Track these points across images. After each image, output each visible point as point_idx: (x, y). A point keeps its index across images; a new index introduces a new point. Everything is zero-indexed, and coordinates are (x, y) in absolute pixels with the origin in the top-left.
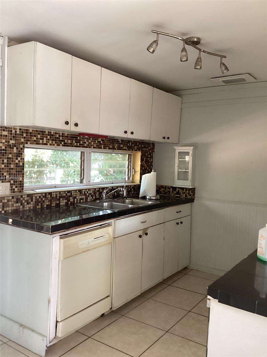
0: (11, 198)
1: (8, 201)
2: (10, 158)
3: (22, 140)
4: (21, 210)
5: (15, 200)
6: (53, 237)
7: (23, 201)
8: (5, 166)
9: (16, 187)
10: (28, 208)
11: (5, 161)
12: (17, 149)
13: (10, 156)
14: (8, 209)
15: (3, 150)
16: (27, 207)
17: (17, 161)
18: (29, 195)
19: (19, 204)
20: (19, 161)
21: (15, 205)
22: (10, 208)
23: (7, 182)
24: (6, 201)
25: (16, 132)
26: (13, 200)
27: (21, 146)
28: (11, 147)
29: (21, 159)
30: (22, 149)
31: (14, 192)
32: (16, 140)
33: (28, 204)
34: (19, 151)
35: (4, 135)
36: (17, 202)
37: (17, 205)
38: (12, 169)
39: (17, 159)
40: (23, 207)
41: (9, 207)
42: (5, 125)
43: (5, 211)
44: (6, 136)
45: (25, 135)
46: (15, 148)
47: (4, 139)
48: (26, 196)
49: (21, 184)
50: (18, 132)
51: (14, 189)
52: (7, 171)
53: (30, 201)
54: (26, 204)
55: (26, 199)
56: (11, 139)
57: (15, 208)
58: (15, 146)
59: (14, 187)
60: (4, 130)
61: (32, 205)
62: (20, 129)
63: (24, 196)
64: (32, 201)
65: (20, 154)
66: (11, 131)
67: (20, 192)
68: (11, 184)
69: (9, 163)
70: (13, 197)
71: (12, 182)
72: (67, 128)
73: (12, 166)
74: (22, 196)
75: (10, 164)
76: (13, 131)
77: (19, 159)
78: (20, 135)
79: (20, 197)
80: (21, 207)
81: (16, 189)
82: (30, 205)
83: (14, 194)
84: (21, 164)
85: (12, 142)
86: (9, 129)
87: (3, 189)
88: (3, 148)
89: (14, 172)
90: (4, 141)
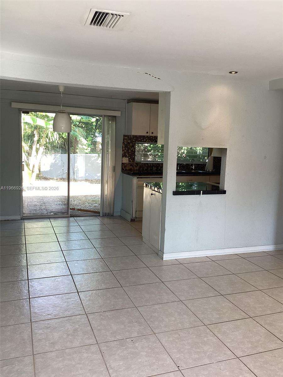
3: (134, 140)
7: (134, 166)
10: (136, 169)
11: (127, 149)
12: (132, 144)
13: (129, 147)
17: (132, 149)
18: (136, 164)
23: (127, 157)
24: (126, 165)
28: (129, 143)
30: (134, 144)
32: (131, 140)
33: (136, 167)
35: (126, 139)
36: (131, 166)
40: (134, 168)
41: (127, 167)
43: (126, 169)
45: (135, 138)
46: (131, 144)
49: (134, 159)
50: (132, 137)
52: (128, 153)
57: (130, 168)
59: (130, 160)
61: (138, 168)
62: (133, 136)
64: (138, 166)
65: (133, 146)
67: (133, 162)
68: (129, 159)
69: (128, 150)
70: (129, 164)
71: (129, 157)
72: (148, 135)
73: (130, 151)
74: (133, 164)
76: (130, 137)
77: (133, 148)
81: (131, 161)
83: (129, 163)
84: (134, 150)
85: (129, 141)
86: (128, 136)
87: (126, 160)
88: (126, 143)
89: (130, 153)
90: (126, 141)
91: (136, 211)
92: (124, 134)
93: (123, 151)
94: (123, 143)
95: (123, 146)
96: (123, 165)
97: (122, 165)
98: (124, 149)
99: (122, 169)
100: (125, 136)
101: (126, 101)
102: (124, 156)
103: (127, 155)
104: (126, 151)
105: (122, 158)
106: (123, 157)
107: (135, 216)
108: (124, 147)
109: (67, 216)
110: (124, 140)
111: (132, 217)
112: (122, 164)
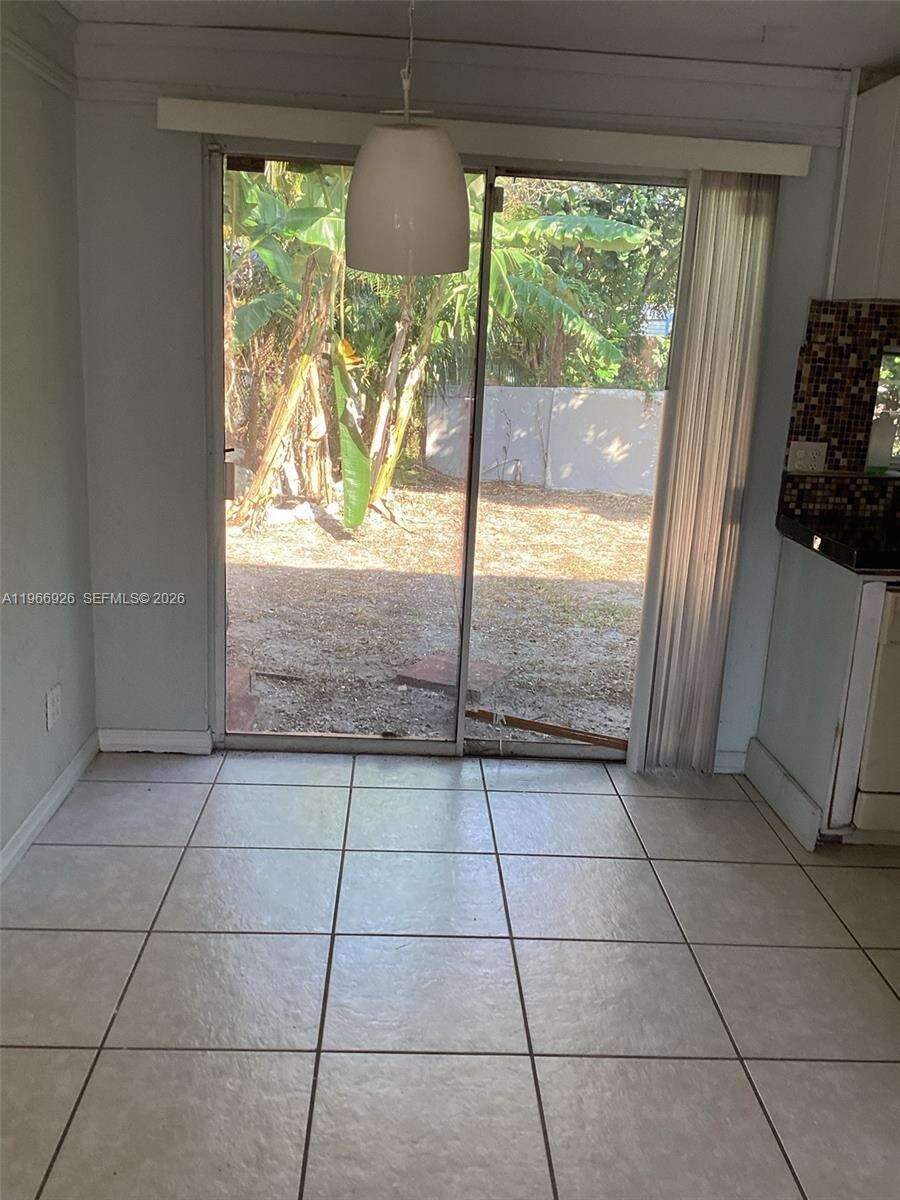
0: (822, 480)
1: (815, 486)
2: (837, 381)
3: (875, 335)
4: (848, 514)
5: (834, 487)
6: (865, 582)
7: (857, 494)
8: (820, 401)
9: (844, 456)
10: (868, 514)
11: (823, 388)
12: (860, 357)
13: (838, 376)
14: (811, 506)
15: (821, 360)
16: (867, 510)
17: (854, 390)
18: (873, 481)
19: (845, 500)
20: (861, 390)
21: (831, 500)
22: (818, 506)
23: (821, 441)
24: (808, 487)
25: (858, 313)
26: (827, 486)
27: (874, 351)
28: (841, 353)
29: (868, 384)
30: (873, 357)
31: (837, 467)
32: (855, 335)
33: (871, 501)
34: (865, 364)
35: (824, 324)
36: (838, 494)
37: (838, 500)
38: (839, 408)
39: (856, 384)
40: (856, 507)
41: (815, 502)
42: (829, 298)
43: (804, 512)
44: (830, 325)
45: (883, 321)
46: (853, 357)
47: (822, 333)
48: (866, 481)
49: (862, 450)
50: (865, 313)
51: (838, 461)
52: (825, 415)
53: (877, 495)
54: (863, 501)
55: (865, 488)
56: (842, 334)
57: (830, 507)
58: (854, 351)
59: (838, 455)
60: (825, 312)
61: (882, 508)
62: (872, 307)
63: (859, 482)
64: (883, 495)
65: (868, 375)
66: (846, 312)
67: (855, 469)
68: (829, 447)
69: (831, 395)
70: (828, 480)
71: (835, 442)
73: (840, 402)
74: (854, 480)
75: (836, 396)
76: (851, 313)
77: (862, 383)
78: (870, 321)
79: (848, 481)
80: (849, 507)
81: (844, 462)
82: (875, 507)
83: (836, 473)
84: (866, 397)
85: (844, 340)
86: (839, 308)
87: (809, 457)
88: (821, 355)
89: (842, 417)
90: (822, 338)
91: (858, 790)
92: (817, 296)
93: (795, 400)
94: (805, 350)
95: (799, 373)
96: (789, 485)
97: (784, 483)
98: (804, 387)
99: (784, 510)
100: (820, 306)
101: (851, 81)
102: (802, 429)
103: (823, 428)
104: (814, 401)
105: (789, 445)
106: (794, 434)
107: (847, 822)
108: (806, 374)
109: (450, 749)
110: (809, 331)
111: (829, 828)
112: (787, 478)
